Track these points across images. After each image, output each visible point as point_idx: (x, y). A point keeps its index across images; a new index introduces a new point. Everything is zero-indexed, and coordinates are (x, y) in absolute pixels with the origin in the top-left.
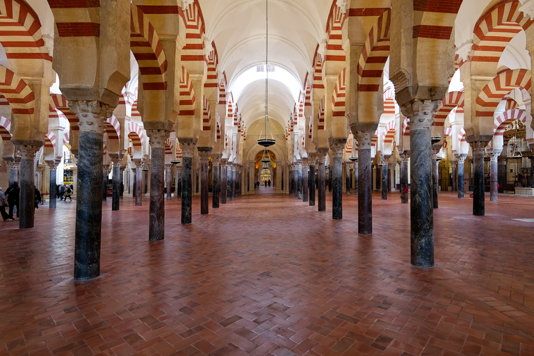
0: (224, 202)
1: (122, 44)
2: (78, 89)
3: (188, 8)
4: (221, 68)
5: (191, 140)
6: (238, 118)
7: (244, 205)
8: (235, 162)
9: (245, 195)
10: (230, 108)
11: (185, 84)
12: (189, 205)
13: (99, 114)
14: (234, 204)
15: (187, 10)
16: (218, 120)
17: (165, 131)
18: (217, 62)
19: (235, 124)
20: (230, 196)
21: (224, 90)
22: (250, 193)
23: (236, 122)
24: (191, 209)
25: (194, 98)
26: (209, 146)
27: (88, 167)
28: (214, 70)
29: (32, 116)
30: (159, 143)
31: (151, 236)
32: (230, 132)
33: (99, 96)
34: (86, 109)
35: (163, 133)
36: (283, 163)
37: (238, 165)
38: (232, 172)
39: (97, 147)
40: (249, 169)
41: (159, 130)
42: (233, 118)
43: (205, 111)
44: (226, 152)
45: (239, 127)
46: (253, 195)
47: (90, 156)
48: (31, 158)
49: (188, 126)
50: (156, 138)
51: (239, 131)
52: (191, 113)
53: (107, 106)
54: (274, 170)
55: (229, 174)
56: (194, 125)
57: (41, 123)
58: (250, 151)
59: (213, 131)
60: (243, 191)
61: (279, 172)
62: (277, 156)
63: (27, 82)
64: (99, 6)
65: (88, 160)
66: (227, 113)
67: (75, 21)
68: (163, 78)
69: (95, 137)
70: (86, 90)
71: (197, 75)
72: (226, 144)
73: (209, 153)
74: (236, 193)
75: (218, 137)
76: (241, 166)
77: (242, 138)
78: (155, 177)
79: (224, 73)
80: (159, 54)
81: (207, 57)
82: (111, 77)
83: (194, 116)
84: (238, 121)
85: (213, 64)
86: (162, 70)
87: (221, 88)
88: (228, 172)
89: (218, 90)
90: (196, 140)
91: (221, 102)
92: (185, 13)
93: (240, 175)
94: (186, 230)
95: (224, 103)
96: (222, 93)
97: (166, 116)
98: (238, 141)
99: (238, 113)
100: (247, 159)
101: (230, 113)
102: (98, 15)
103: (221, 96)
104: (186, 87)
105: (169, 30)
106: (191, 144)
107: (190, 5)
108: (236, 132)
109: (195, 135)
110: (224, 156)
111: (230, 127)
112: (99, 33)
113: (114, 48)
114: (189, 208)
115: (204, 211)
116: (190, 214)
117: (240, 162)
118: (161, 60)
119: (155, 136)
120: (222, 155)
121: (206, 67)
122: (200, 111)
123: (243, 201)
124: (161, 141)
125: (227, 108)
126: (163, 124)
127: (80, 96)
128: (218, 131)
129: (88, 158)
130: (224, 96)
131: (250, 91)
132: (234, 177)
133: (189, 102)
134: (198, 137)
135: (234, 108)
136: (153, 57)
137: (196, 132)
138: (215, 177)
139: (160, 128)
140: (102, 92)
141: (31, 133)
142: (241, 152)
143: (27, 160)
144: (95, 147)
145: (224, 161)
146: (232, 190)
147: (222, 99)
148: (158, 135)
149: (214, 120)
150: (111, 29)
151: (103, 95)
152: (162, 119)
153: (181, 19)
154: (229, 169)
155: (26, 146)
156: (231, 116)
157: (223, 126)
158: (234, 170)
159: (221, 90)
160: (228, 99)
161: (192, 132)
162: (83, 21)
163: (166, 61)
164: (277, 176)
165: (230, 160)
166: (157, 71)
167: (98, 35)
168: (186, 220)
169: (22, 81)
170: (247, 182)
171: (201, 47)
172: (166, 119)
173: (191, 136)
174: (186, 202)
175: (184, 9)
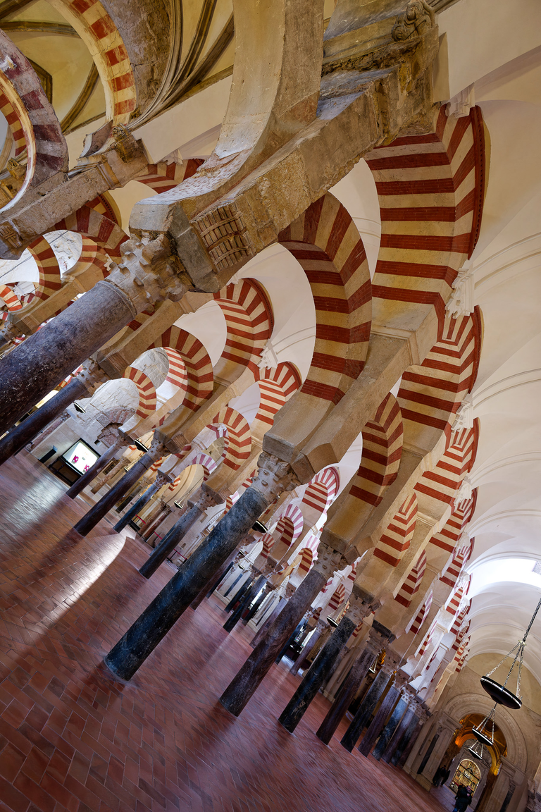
0: (365, 751)
1: (354, 421)
2: (280, 443)
3: (461, 432)
4: (470, 531)
5: (371, 599)
6: (464, 625)
7: (396, 792)
8: (422, 695)
9: (409, 776)
10: (457, 599)
11: (406, 518)
12: (308, 700)
13: (280, 479)
14: (379, 771)
15: (457, 433)
16: (428, 601)
17: (343, 558)
18: (469, 520)
19: (453, 630)
20: (382, 751)
21: (460, 565)
22: (420, 780)
23: (456, 628)
24: (306, 707)
25: (408, 544)
26: (392, 629)
27: (226, 530)
28: (459, 527)
29: (234, 471)
30: (325, 568)
31: (226, 695)
32: (439, 636)
33: (293, 460)
34: (272, 466)
35: (338, 558)
36: (518, 778)
37: (424, 706)
38: (407, 710)
39: (252, 513)
40: (441, 729)
41: (335, 552)
42: (455, 618)
43: (413, 574)
44: (414, 665)
45: (458, 641)
46: (424, 790)
47: (238, 517)
48: (202, 509)
49: (378, 577)
50: (326, 559)
51: (455, 647)
52: (392, 561)
53: (294, 477)
54: (491, 780)
55: (399, 708)
56: (387, 582)
57: (235, 482)
58: (458, 699)
59: (411, 612)
60: (409, 763)
61: (501, 789)
62: (510, 752)
63: (253, 442)
64: (356, 378)
65: (233, 522)
66: (448, 603)
67: (323, 383)
68: (381, 490)
69: (259, 501)
70: (287, 447)
71: (429, 518)
72: (421, 652)
73: (386, 641)
74: (394, 755)
75: (414, 629)
76: (427, 713)
77: (454, 664)
78: (290, 611)
79: (472, 540)
80: (392, 461)
81: (456, 504)
82: (319, 447)
83: (393, 569)
84: (460, 629)
85: (462, 518)
86: (385, 481)
87: (457, 560)
88: (400, 703)
89: (450, 560)
90: (378, 605)
91: (444, 579)
92: (453, 435)
93: (419, 729)
94: (276, 736)
95: (452, 584)
96: (455, 567)
97: (356, 538)
98: (444, 663)
99: (467, 618)
100: (447, 710)
101: (453, 607)
102: (350, 385)
103: (450, 570)
104: (405, 522)
105: (421, 443)
106: (367, 606)
107: (465, 430)
108: (450, 646)
109: (380, 596)
110: (408, 669)
111: (441, 629)
112: (338, 401)
113: (343, 420)
114: (303, 703)
115: (324, 735)
116: (300, 716)
117: (430, 703)
118: (391, 469)
119: (326, 555)
120: (404, 662)
121: (447, 515)
122: (406, 568)
123: (400, 783)
124: (329, 567)
125: (452, 596)
126: (345, 547)
127: (277, 451)
128: (419, 620)
129: (235, 519)
130: (457, 574)
131: (505, 594)
132: (407, 722)
133: (398, 546)
134: (382, 602)
135: (464, 604)
136: (383, 460)
137: (384, 592)
138: (375, 690)
139: (338, 549)
140: (300, 456)
141: (221, 486)
142: (441, 687)
143: (198, 509)
144: (249, 512)
145: (404, 678)
146: (390, 745)
147: (451, 577)
148: (330, 557)
149: (422, 597)
150: (353, 401)
151: (298, 461)
152: (348, 539)
153: (443, 437)
154: (405, 698)
155: (208, 496)
156: (453, 612)
157: (431, 617)
158: (413, 708)
159: (454, 562)
160: (461, 583)
161: (379, 589)
162: (331, 384)
163: (396, 474)
164: (493, 795)
165: (415, 684)
166: (378, 479)
167: (336, 402)
168: (289, 720)
169: (250, 439)
170: (424, 753)
171: (454, 485)
172: (352, 542)
173: (374, 593)
174: (306, 690)
175: (455, 429)
